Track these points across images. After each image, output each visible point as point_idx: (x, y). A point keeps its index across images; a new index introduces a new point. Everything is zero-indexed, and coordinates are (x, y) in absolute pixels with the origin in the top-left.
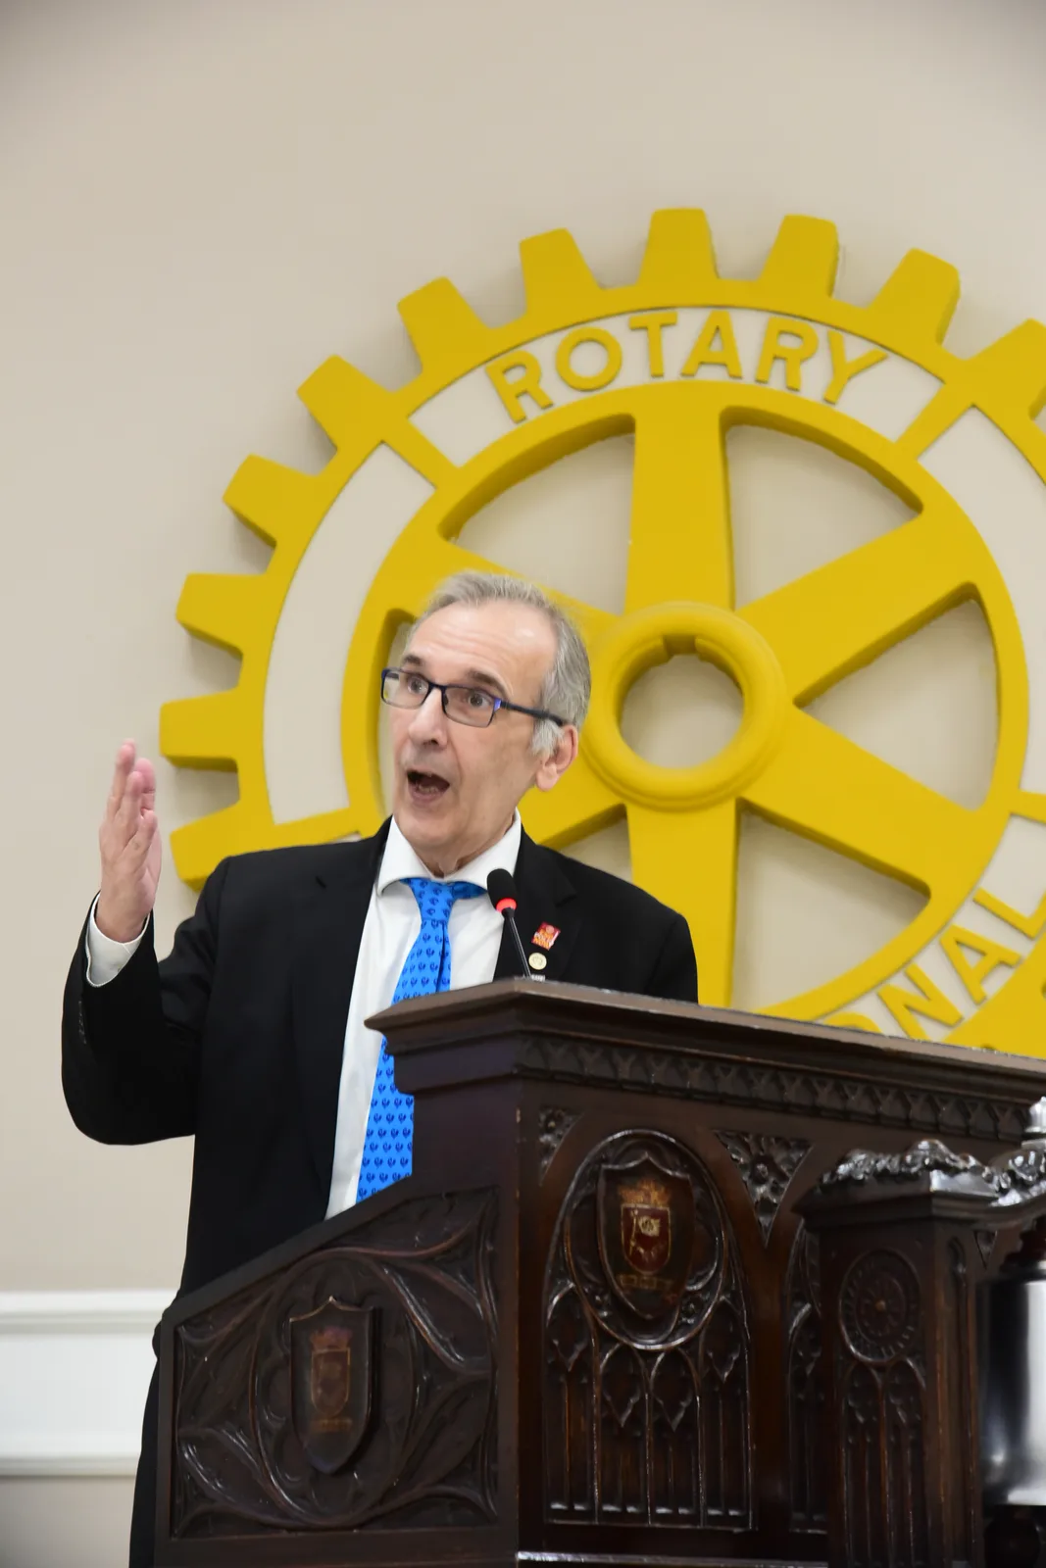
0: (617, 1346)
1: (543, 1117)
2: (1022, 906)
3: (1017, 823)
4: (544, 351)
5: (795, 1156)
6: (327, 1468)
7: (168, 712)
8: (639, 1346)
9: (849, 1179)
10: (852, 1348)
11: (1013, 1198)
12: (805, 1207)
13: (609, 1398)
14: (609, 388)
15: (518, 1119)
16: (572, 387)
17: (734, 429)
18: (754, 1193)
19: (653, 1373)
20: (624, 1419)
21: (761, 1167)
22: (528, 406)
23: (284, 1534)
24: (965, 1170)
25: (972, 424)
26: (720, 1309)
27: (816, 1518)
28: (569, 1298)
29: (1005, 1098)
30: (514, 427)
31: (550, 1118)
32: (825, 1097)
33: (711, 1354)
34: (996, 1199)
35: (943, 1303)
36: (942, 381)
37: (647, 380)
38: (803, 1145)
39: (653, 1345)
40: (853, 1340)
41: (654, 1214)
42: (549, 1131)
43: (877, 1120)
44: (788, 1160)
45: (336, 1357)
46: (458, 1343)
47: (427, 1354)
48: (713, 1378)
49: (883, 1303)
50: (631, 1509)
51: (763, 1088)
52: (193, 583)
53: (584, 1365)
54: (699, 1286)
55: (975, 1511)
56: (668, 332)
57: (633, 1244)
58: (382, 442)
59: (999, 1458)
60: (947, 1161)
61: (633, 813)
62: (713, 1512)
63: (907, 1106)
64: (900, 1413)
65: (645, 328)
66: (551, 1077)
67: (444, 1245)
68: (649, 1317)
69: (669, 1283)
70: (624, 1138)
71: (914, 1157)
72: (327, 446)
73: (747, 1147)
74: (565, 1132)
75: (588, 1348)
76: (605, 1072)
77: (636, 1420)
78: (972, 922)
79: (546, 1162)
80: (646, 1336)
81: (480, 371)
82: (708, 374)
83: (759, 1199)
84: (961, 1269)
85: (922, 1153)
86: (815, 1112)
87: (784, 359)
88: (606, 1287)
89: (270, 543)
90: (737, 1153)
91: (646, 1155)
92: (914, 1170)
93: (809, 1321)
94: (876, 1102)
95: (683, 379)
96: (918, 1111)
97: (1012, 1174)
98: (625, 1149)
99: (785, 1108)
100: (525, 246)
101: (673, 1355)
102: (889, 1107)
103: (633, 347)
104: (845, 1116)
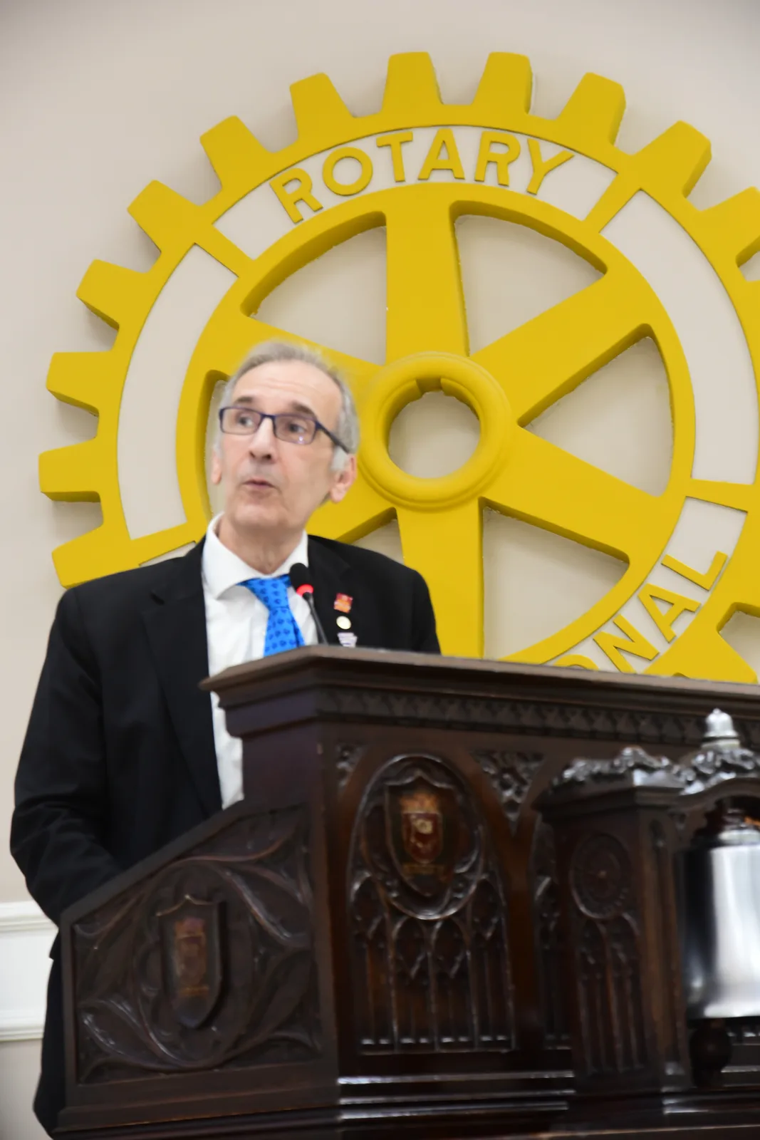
0: (404, 919)
1: (339, 749)
2: (700, 565)
3: (690, 504)
4: (313, 167)
5: (534, 765)
6: (192, 1023)
7: (44, 460)
8: (421, 917)
9: (573, 781)
10: (583, 909)
11: (697, 788)
12: (542, 804)
13: (401, 958)
14: (363, 193)
15: (320, 750)
16: (337, 194)
17: (461, 217)
18: (501, 796)
19: (434, 937)
20: (414, 971)
21: (507, 776)
22: (304, 211)
23: (163, 1076)
24: (659, 769)
25: (640, 202)
26: (483, 886)
27: (564, 1037)
28: (367, 885)
29: (689, 712)
30: (295, 226)
31: (344, 749)
32: (553, 720)
33: (477, 920)
34: (682, 789)
35: (649, 869)
36: (616, 172)
37: (394, 185)
38: (537, 757)
39: (432, 915)
40: (585, 902)
41: (427, 817)
42: (344, 759)
43: (593, 735)
44: (527, 770)
45: (193, 940)
46: (284, 923)
47: (261, 933)
48: (479, 937)
49: (603, 874)
50: (423, 1041)
51: (504, 716)
52: (58, 359)
53: (381, 933)
54: (464, 869)
55: (680, 1024)
56: (406, 148)
57: (413, 840)
58: (195, 244)
59: (697, 983)
60: (645, 763)
61: (401, 513)
62: (486, 1038)
63: (614, 723)
64: (622, 956)
65: (389, 145)
66: (342, 719)
67: (271, 850)
68: (428, 895)
69: (441, 868)
70: (402, 761)
71: (621, 761)
72: (154, 251)
73: (495, 761)
74: (356, 759)
75: (383, 922)
76: (383, 711)
77: (422, 973)
78: (661, 581)
79: (344, 783)
80: (426, 911)
81: (266, 186)
82: (437, 178)
83: (504, 800)
84: (661, 844)
85: (625, 758)
86: (546, 732)
87: (496, 162)
88: (394, 873)
89: (115, 326)
90: (489, 767)
91: (419, 773)
92: (621, 771)
93: (550, 890)
94: (591, 721)
95: (420, 182)
96: (623, 726)
97: (695, 769)
98: (403, 769)
99: (523, 730)
100: (294, 89)
101: (448, 922)
102: (601, 724)
103: (381, 161)
104: (569, 733)
